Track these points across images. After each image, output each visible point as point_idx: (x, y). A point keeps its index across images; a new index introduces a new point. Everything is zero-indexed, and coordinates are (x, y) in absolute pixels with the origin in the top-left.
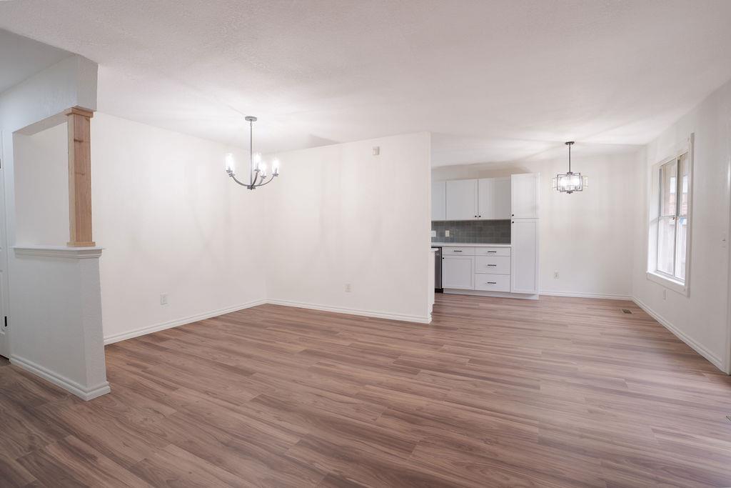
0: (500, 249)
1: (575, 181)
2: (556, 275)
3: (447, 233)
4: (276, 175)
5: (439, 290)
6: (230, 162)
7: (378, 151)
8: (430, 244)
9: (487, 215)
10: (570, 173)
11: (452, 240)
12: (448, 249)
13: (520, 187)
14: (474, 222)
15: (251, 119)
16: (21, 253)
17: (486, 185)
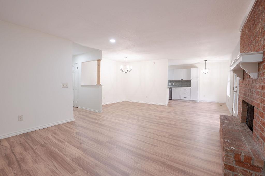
0: (188, 88)
1: (207, 71)
2: (204, 96)
3: (174, 84)
4: (131, 70)
5: (170, 99)
6: (122, 67)
7: (155, 63)
8: (167, 87)
9: (185, 79)
10: (206, 68)
11: (175, 86)
12: (173, 88)
13: (194, 71)
14: (181, 81)
15: (126, 57)
16: (82, 86)
17: (184, 70)
